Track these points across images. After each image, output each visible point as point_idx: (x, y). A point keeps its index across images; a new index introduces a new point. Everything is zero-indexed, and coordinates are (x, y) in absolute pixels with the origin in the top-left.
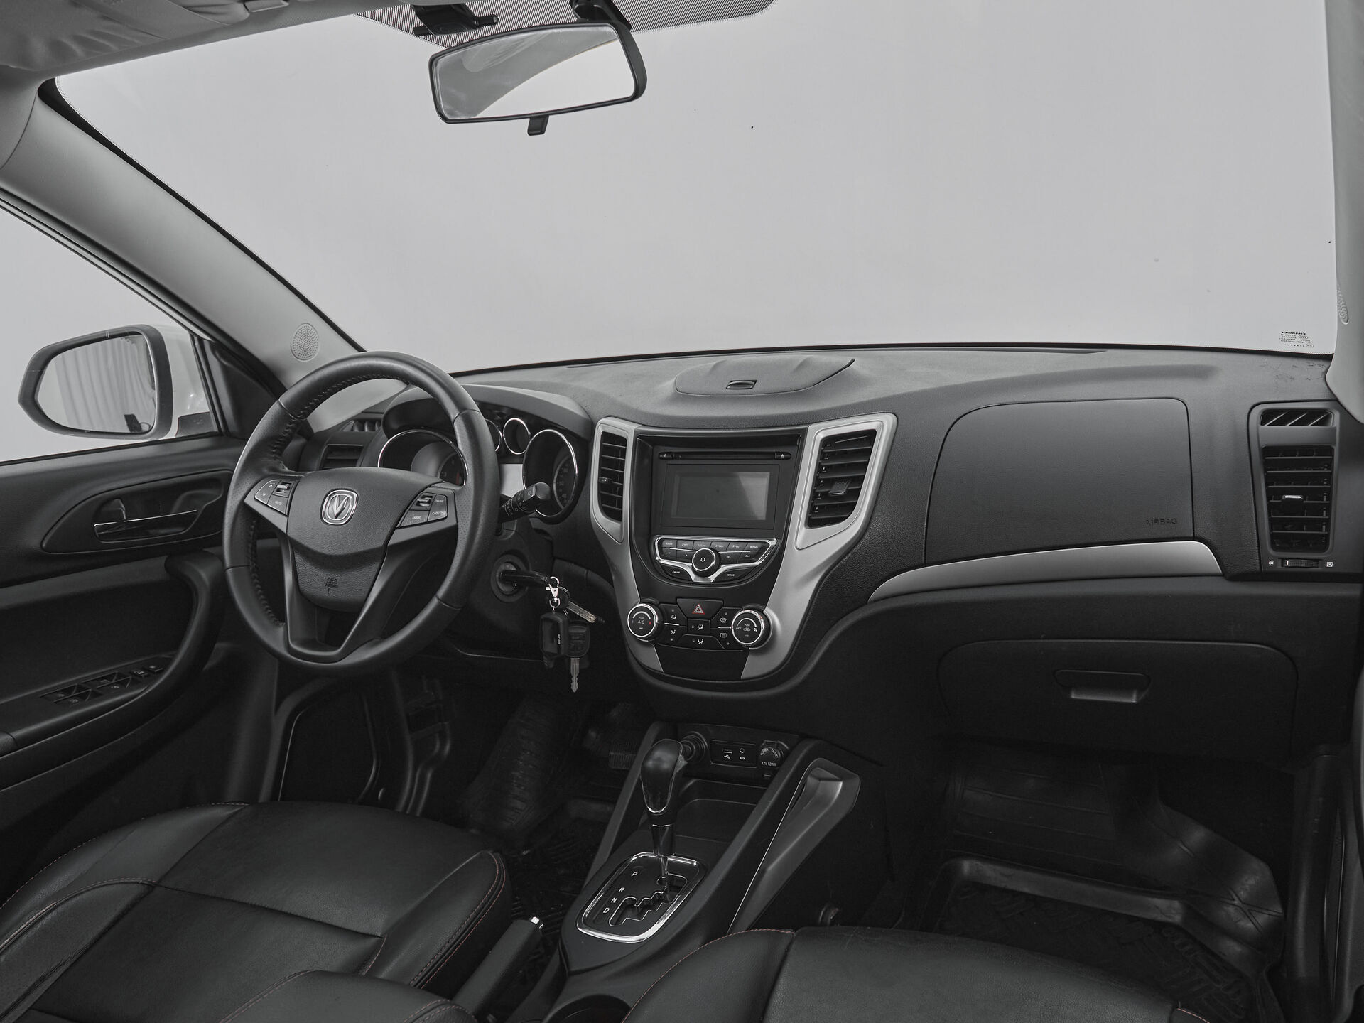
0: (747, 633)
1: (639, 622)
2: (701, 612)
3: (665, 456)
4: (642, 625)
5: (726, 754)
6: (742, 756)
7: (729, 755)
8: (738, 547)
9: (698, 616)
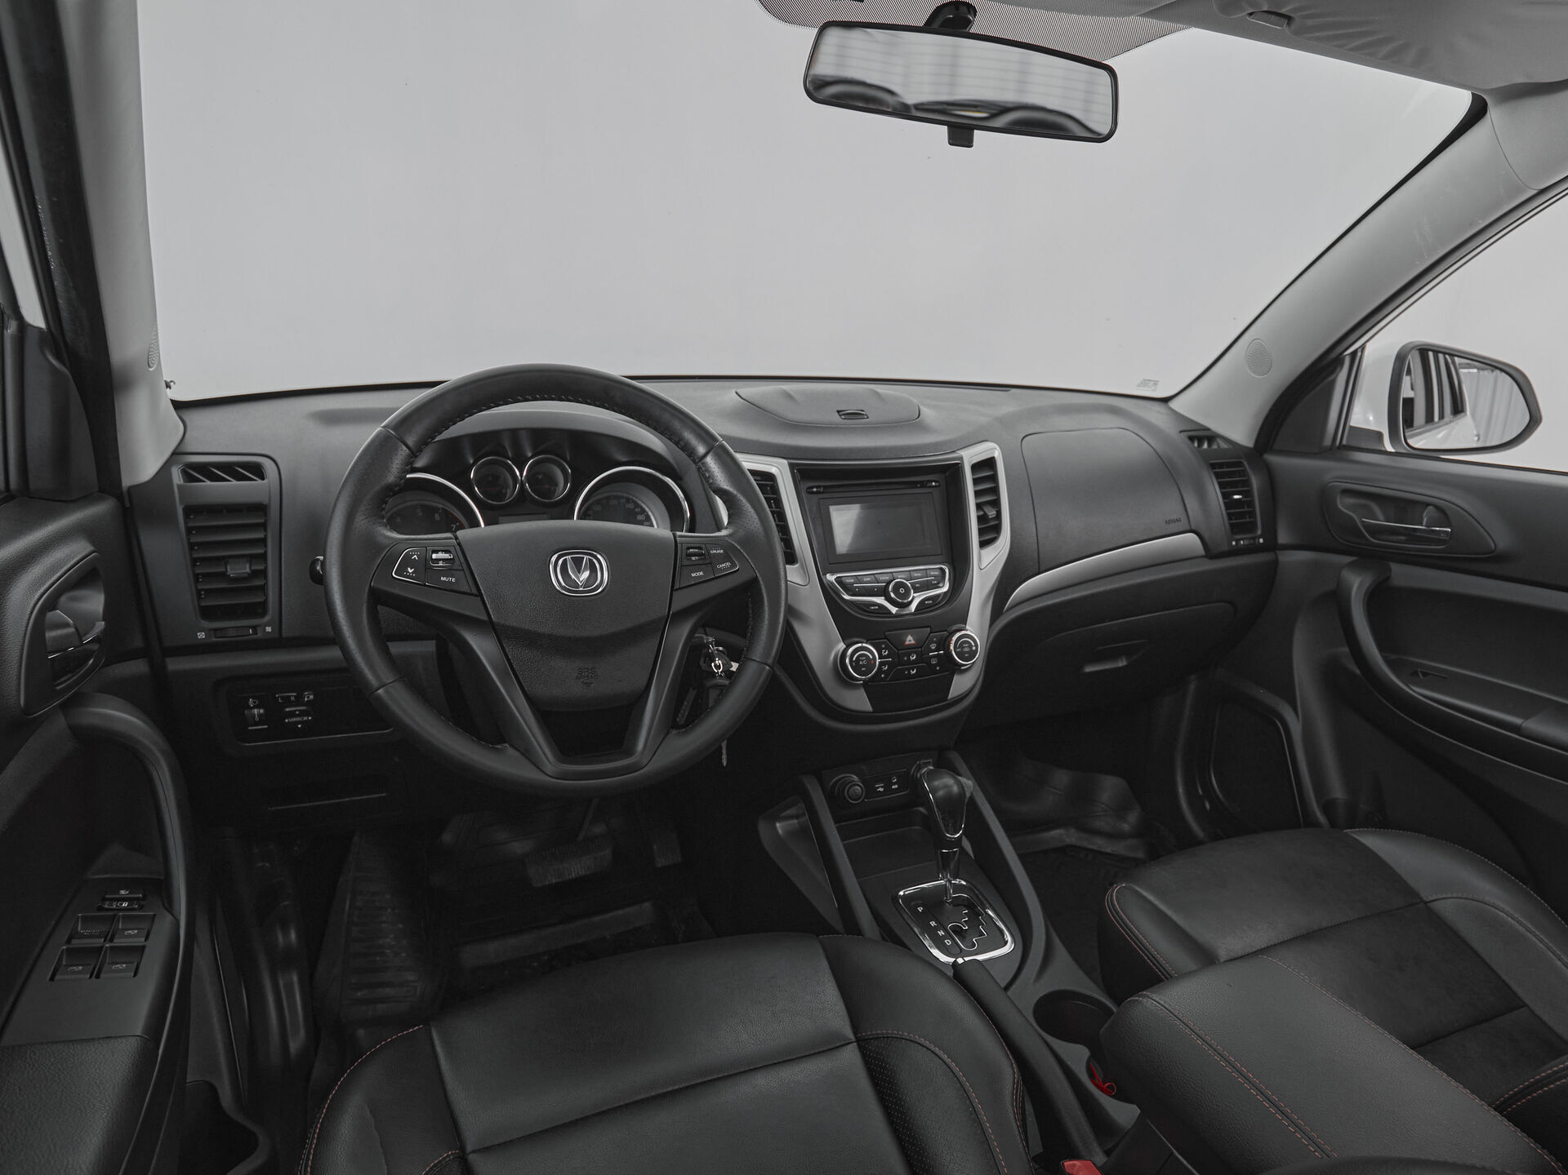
0: (967, 652)
1: (861, 663)
2: (913, 642)
3: (815, 490)
4: (863, 666)
5: (878, 787)
6: (895, 783)
7: (882, 787)
8: (919, 575)
9: (911, 647)
